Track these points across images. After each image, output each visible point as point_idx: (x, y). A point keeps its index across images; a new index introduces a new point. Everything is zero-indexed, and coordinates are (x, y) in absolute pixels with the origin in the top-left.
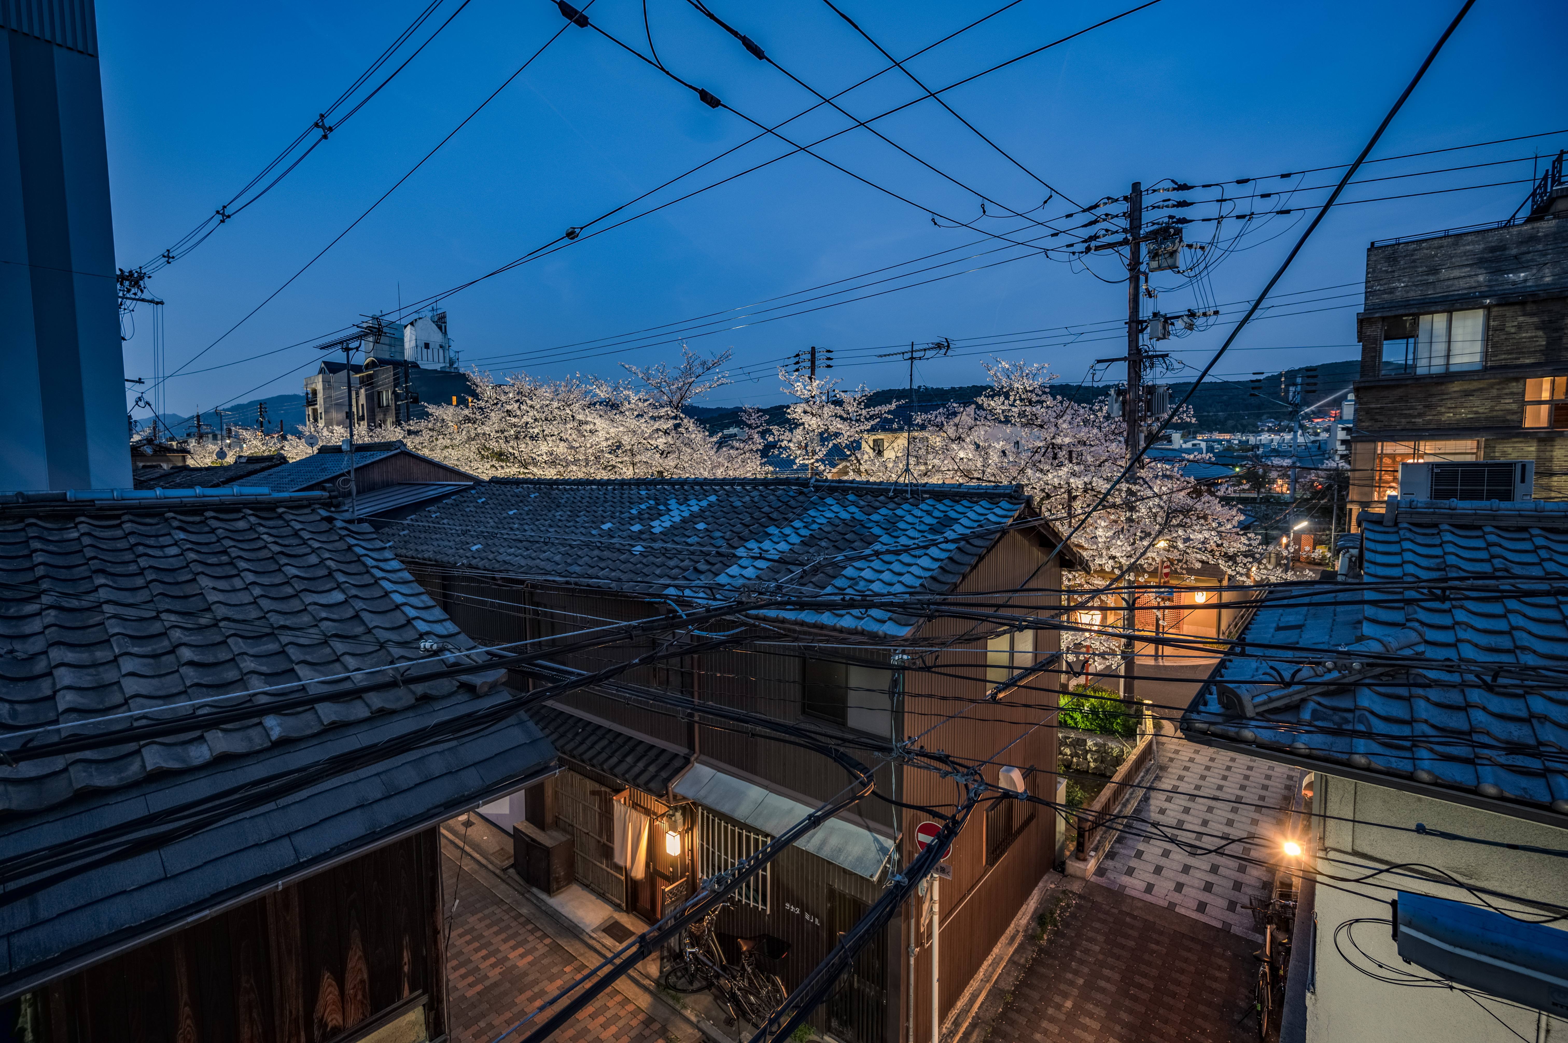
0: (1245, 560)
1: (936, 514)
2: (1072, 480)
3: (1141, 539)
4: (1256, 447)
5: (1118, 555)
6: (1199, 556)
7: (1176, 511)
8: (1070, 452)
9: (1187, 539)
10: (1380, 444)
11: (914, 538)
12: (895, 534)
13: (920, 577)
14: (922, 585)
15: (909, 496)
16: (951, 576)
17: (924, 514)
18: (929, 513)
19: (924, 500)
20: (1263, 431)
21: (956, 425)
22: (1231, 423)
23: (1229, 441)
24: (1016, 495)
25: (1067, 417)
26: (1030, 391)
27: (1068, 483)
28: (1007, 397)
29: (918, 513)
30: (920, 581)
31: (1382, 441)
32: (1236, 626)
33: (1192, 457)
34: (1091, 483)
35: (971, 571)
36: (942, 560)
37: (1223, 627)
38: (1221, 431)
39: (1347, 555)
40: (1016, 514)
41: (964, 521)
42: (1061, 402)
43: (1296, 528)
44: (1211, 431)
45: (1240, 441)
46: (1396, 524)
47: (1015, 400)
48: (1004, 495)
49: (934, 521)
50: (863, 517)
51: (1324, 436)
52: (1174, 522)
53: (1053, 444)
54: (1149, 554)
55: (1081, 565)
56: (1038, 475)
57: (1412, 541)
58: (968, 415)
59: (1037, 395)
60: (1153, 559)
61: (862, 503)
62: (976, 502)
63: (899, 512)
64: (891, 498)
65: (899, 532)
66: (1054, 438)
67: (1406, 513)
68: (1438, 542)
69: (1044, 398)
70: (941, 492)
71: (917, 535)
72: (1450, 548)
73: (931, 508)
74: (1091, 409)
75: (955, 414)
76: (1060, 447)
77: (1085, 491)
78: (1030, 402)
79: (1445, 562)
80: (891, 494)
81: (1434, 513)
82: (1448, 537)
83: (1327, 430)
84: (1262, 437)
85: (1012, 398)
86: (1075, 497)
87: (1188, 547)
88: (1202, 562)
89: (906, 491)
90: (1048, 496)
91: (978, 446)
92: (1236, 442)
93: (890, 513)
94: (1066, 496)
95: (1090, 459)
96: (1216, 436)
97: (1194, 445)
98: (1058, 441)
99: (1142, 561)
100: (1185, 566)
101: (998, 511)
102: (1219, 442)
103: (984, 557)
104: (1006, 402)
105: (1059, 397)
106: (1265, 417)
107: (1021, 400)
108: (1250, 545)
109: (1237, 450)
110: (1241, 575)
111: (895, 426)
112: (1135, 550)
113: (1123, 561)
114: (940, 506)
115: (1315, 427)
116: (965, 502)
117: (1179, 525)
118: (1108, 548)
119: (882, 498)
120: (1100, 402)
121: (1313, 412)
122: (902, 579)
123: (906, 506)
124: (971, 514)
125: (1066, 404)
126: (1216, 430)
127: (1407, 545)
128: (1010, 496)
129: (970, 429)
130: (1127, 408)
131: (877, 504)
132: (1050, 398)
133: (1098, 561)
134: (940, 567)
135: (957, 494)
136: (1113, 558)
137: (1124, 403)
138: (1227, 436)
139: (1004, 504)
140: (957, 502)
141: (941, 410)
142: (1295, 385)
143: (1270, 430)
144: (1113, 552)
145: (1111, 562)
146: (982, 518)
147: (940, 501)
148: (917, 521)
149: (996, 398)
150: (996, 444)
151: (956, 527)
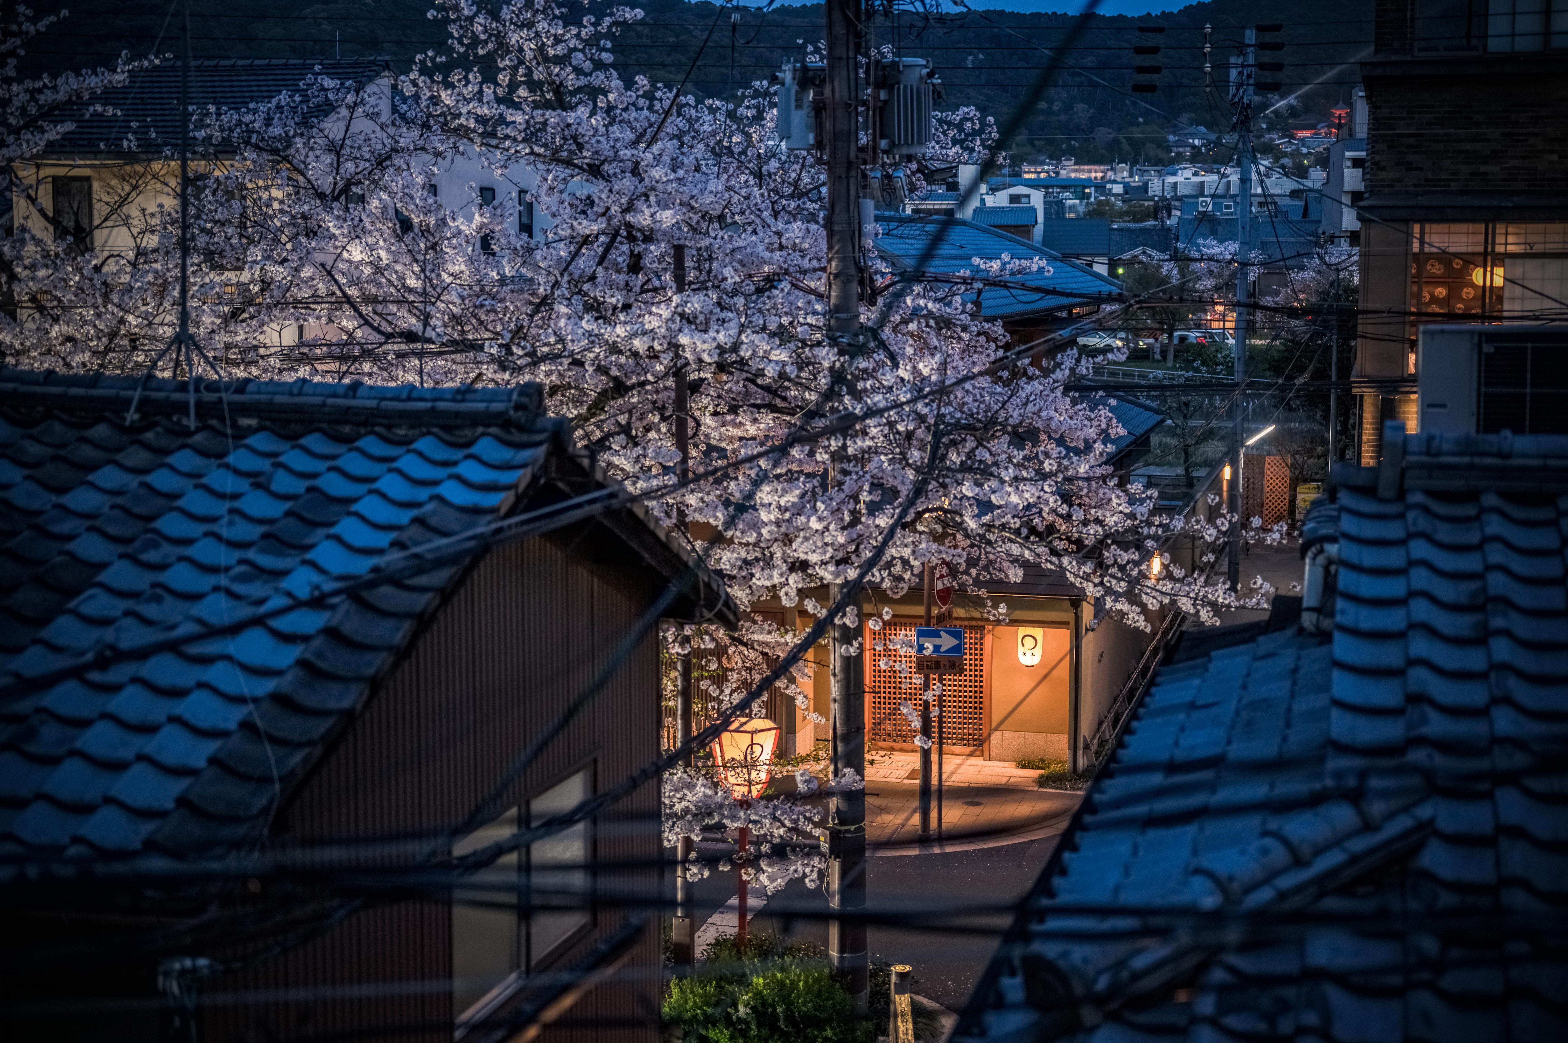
0: (1124, 557)
1: (283, 482)
2: (684, 339)
3: (874, 509)
4: (1163, 207)
5: (814, 558)
6: (1015, 549)
7: (957, 426)
8: (679, 251)
9: (985, 506)
10: (1417, 228)
11: (213, 570)
12: (151, 556)
13: (240, 700)
14: (246, 726)
15: (192, 423)
16: (336, 688)
17: (243, 485)
18: (258, 480)
19: (240, 434)
20: (1180, 158)
21: (335, 149)
22: (1104, 134)
23: (1100, 187)
24: (520, 416)
25: (666, 146)
26: (559, 60)
27: (675, 347)
28: (489, 76)
29: (227, 482)
30: (239, 713)
31: (1422, 221)
32: (1116, 720)
33: (996, 265)
34: (735, 347)
35: (396, 666)
36: (306, 639)
37: (1085, 730)
38: (1085, 157)
39: (1321, 560)
40: (522, 477)
41: (370, 506)
42: (650, 96)
43: (1250, 442)
44: (1056, 157)
45: (1127, 188)
46: (1401, 494)
47: (513, 86)
48: (485, 419)
49: (275, 509)
50: (44, 500)
51: (1317, 176)
52: (954, 458)
53: (629, 226)
54: (892, 552)
55: (710, 606)
56: (588, 323)
57: (1429, 538)
58: (373, 116)
59: (578, 71)
60: (905, 562)
61: (34, 449)
62: (405, 442)
63: (162, 479)
64: (134, 430)
65: (166, 551)
66: (629, 208)
67: (1421, 466)
68: (1474, 537)
69: (598, 79)
70: (297, 409)
71: (224, 556)
72: (1496, 555)
73: (264, 465)
74: (731, 115)
75: (327, 109)
76: (649, 237)
77: (721, 367)
78: (558, 89)
79: (1484, 589)
80: (132, 416)
81: (1471, 467)
82: (1494, 525)
83: (1323, 161)
84: (1179, 178)
85: (503, 78)
86: (696, 387)
87: (989, 527)
88: (1025, 564)
89: (182, 408)
90: (620, 388)
91: (406, 225)
92: (1118, 189)
93: (133, 482)
94: (670, 382)
95: (731, 276)
96: (1070, 171)
97: (1014, 199)
98: (643, 218)
99: (876, 576)
100: (985, 576)
101: (471, 471)
102: (1078, 188)
103: (433, 617)
104: (488, 91)
105: (642, 80)
106: (1184, 118)
107: (533, 85)
108: (1132, 516)
109: (1121, 214)
110: (1117, 596)
111: (130, 143)
112: (858, 541)
113: (827, 574)
114: (295, 459)
115: (1296, 154)
116: (370, 444)
117: (964, 468)
118: (787, 540)
119: (101, 431)
120: (756, 94)
121: (1293, 112)
122: (181, 708)
123: (185, 460)
124: (392, 485)
125: (666, 97)
126: (1070, 153)
127: (1419, 549)
128: (504, 422)
129: (381, 162)
130: (828, 125)
131: (87, 452)
132: (616, 83)
133: (760, 580)
134: (302, 663)
135: (346, 415)
136: (800, 566)
137: (819, 109)
138: (1095, 173)
139: (486, 447)
140: (347, 440)
141: (283, 97)
142: (1241, 48)
143: (1196, 157)
144: (801, 550)
145: (795, 581)
146: (423, 494)
147: (292, 438)
148: (221, 508)
149: (455, 77)
150: (460, 223)
151: (348, 528)
